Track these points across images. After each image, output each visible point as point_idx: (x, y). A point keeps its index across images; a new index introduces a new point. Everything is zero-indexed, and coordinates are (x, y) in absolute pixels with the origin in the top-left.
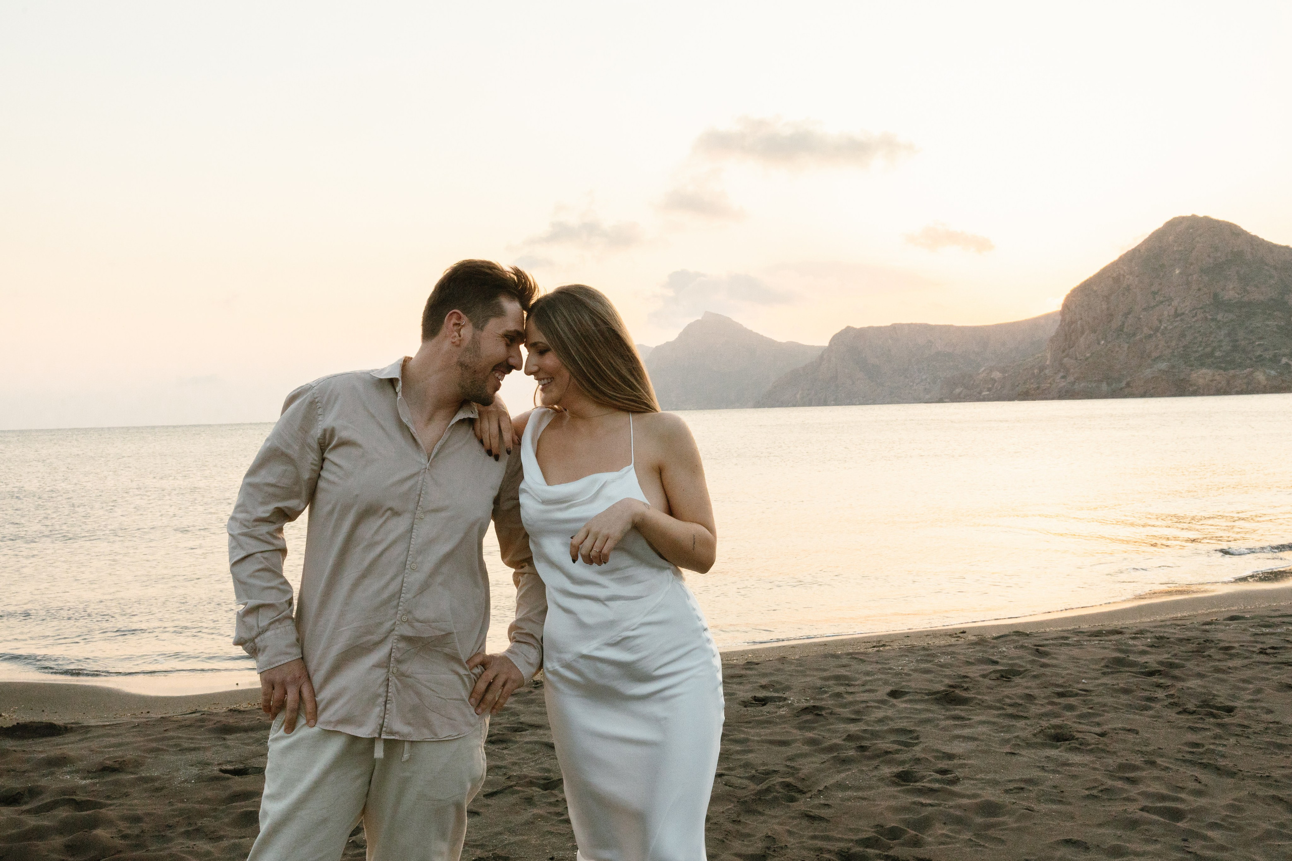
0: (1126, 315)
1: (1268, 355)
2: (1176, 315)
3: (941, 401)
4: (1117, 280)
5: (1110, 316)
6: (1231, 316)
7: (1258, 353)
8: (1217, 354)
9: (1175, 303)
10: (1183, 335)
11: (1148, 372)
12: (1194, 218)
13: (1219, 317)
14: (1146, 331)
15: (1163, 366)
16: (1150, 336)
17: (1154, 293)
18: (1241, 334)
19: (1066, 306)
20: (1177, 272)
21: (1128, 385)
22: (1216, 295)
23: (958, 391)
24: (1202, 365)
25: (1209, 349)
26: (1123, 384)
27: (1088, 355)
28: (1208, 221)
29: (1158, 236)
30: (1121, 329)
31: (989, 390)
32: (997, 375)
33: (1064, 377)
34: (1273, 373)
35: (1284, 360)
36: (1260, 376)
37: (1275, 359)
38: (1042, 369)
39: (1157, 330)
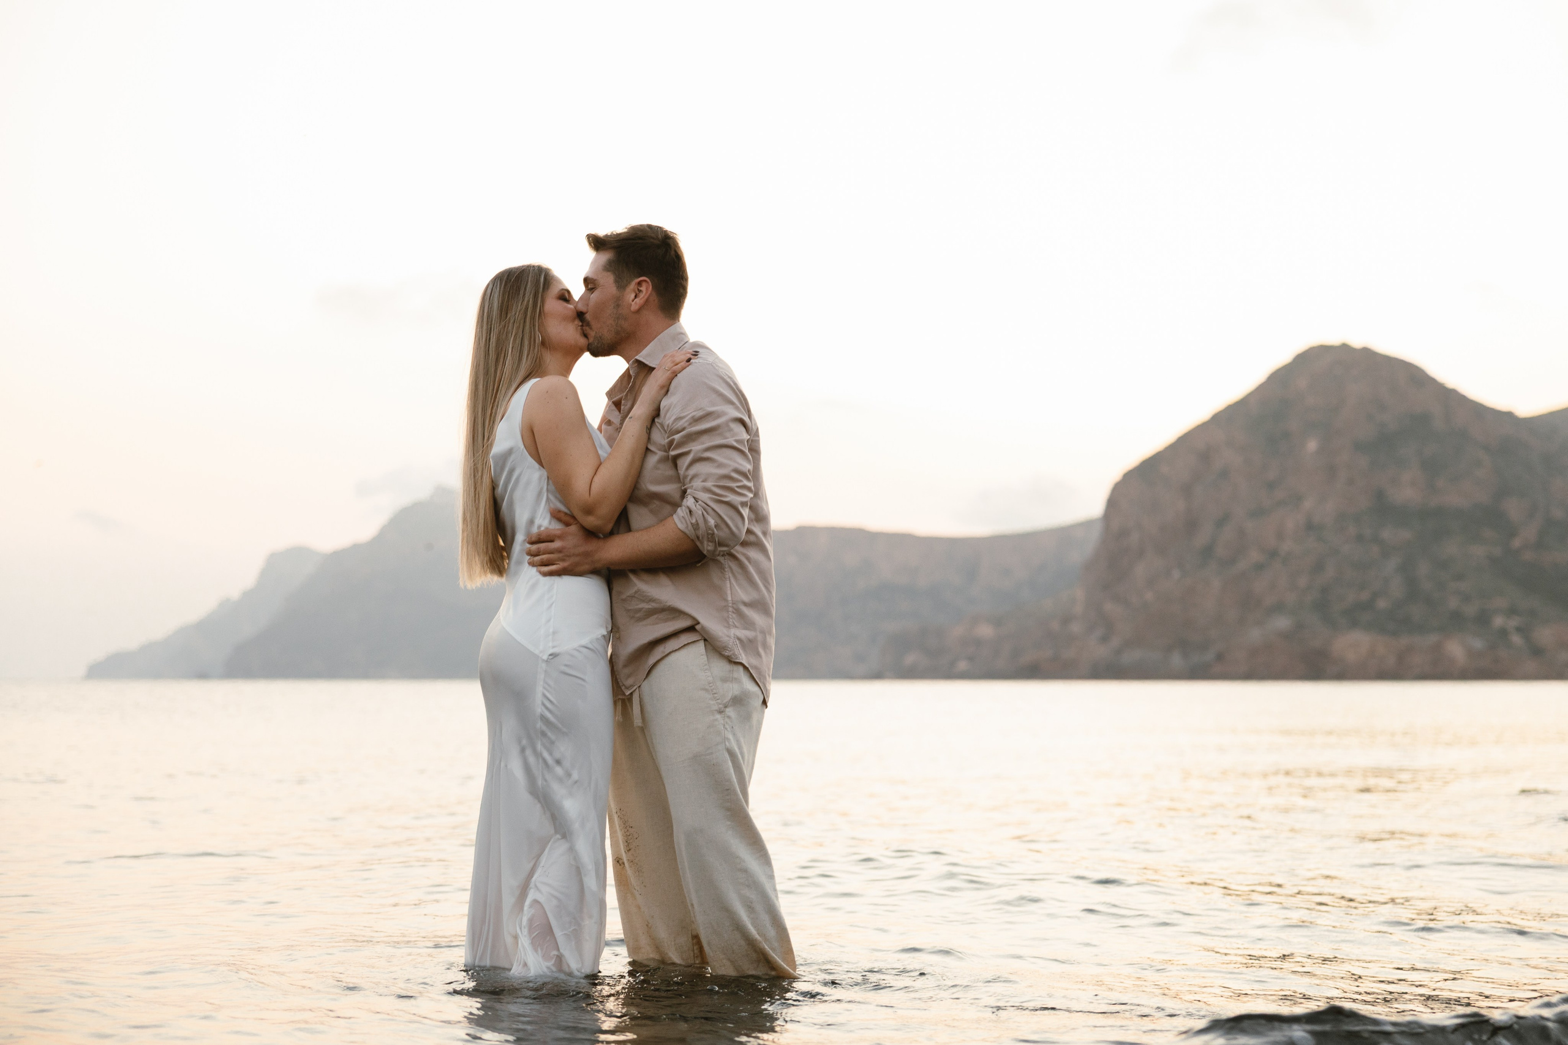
0: (1221, 522)
1: (1471, 610)
2: (1310, 527)
3: (877, 675)
4: (1206, 456)
5: (1191, 525)
6: (1405, 534)
7: (1453, 603)
8: (1382, 604)
9: (1308, 504)
10: (1319, 567)
11: (1255, 635)
12: (1345, 347)
13: (1387, 534)
14: (1255, 556)
15: (1282, 623)
16: (1259, 567)
17: (1271, 486)
18: (1423, 569)
19: (1113, 503)
20: (1312, 445)
21: (1220, 657)
22: (1380, 495)
23: (910, 659)
24: (1354, 624)
25: (1365, 596)
26: (1209, 656)
27: (1149, 596)
28: (1367, 354)
29: (1281, 378)
30: (1207, 552)
31: (971, 659)
32: (985, 631)
33: (1104, 639)
34: (1478, 644)
35: (1498, 621)
36: (1456, 649)
37: (1483, 619)
38: (1066, 620)
39: (1273, 554)
